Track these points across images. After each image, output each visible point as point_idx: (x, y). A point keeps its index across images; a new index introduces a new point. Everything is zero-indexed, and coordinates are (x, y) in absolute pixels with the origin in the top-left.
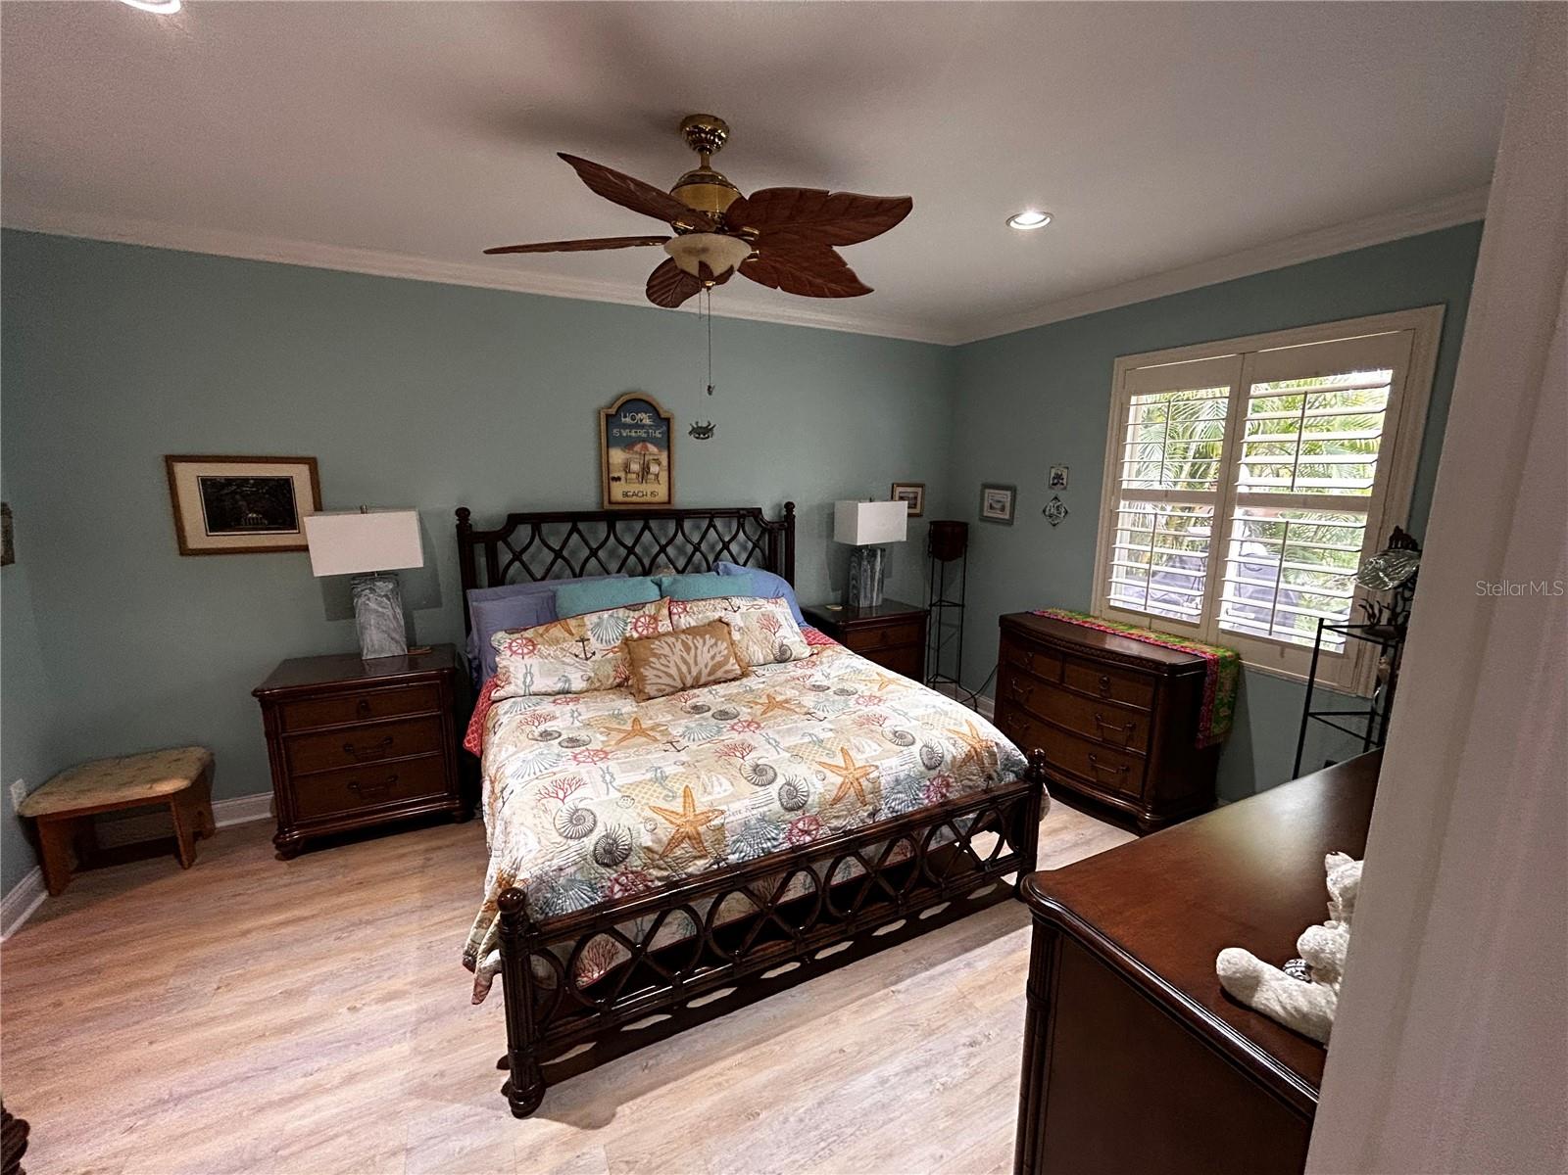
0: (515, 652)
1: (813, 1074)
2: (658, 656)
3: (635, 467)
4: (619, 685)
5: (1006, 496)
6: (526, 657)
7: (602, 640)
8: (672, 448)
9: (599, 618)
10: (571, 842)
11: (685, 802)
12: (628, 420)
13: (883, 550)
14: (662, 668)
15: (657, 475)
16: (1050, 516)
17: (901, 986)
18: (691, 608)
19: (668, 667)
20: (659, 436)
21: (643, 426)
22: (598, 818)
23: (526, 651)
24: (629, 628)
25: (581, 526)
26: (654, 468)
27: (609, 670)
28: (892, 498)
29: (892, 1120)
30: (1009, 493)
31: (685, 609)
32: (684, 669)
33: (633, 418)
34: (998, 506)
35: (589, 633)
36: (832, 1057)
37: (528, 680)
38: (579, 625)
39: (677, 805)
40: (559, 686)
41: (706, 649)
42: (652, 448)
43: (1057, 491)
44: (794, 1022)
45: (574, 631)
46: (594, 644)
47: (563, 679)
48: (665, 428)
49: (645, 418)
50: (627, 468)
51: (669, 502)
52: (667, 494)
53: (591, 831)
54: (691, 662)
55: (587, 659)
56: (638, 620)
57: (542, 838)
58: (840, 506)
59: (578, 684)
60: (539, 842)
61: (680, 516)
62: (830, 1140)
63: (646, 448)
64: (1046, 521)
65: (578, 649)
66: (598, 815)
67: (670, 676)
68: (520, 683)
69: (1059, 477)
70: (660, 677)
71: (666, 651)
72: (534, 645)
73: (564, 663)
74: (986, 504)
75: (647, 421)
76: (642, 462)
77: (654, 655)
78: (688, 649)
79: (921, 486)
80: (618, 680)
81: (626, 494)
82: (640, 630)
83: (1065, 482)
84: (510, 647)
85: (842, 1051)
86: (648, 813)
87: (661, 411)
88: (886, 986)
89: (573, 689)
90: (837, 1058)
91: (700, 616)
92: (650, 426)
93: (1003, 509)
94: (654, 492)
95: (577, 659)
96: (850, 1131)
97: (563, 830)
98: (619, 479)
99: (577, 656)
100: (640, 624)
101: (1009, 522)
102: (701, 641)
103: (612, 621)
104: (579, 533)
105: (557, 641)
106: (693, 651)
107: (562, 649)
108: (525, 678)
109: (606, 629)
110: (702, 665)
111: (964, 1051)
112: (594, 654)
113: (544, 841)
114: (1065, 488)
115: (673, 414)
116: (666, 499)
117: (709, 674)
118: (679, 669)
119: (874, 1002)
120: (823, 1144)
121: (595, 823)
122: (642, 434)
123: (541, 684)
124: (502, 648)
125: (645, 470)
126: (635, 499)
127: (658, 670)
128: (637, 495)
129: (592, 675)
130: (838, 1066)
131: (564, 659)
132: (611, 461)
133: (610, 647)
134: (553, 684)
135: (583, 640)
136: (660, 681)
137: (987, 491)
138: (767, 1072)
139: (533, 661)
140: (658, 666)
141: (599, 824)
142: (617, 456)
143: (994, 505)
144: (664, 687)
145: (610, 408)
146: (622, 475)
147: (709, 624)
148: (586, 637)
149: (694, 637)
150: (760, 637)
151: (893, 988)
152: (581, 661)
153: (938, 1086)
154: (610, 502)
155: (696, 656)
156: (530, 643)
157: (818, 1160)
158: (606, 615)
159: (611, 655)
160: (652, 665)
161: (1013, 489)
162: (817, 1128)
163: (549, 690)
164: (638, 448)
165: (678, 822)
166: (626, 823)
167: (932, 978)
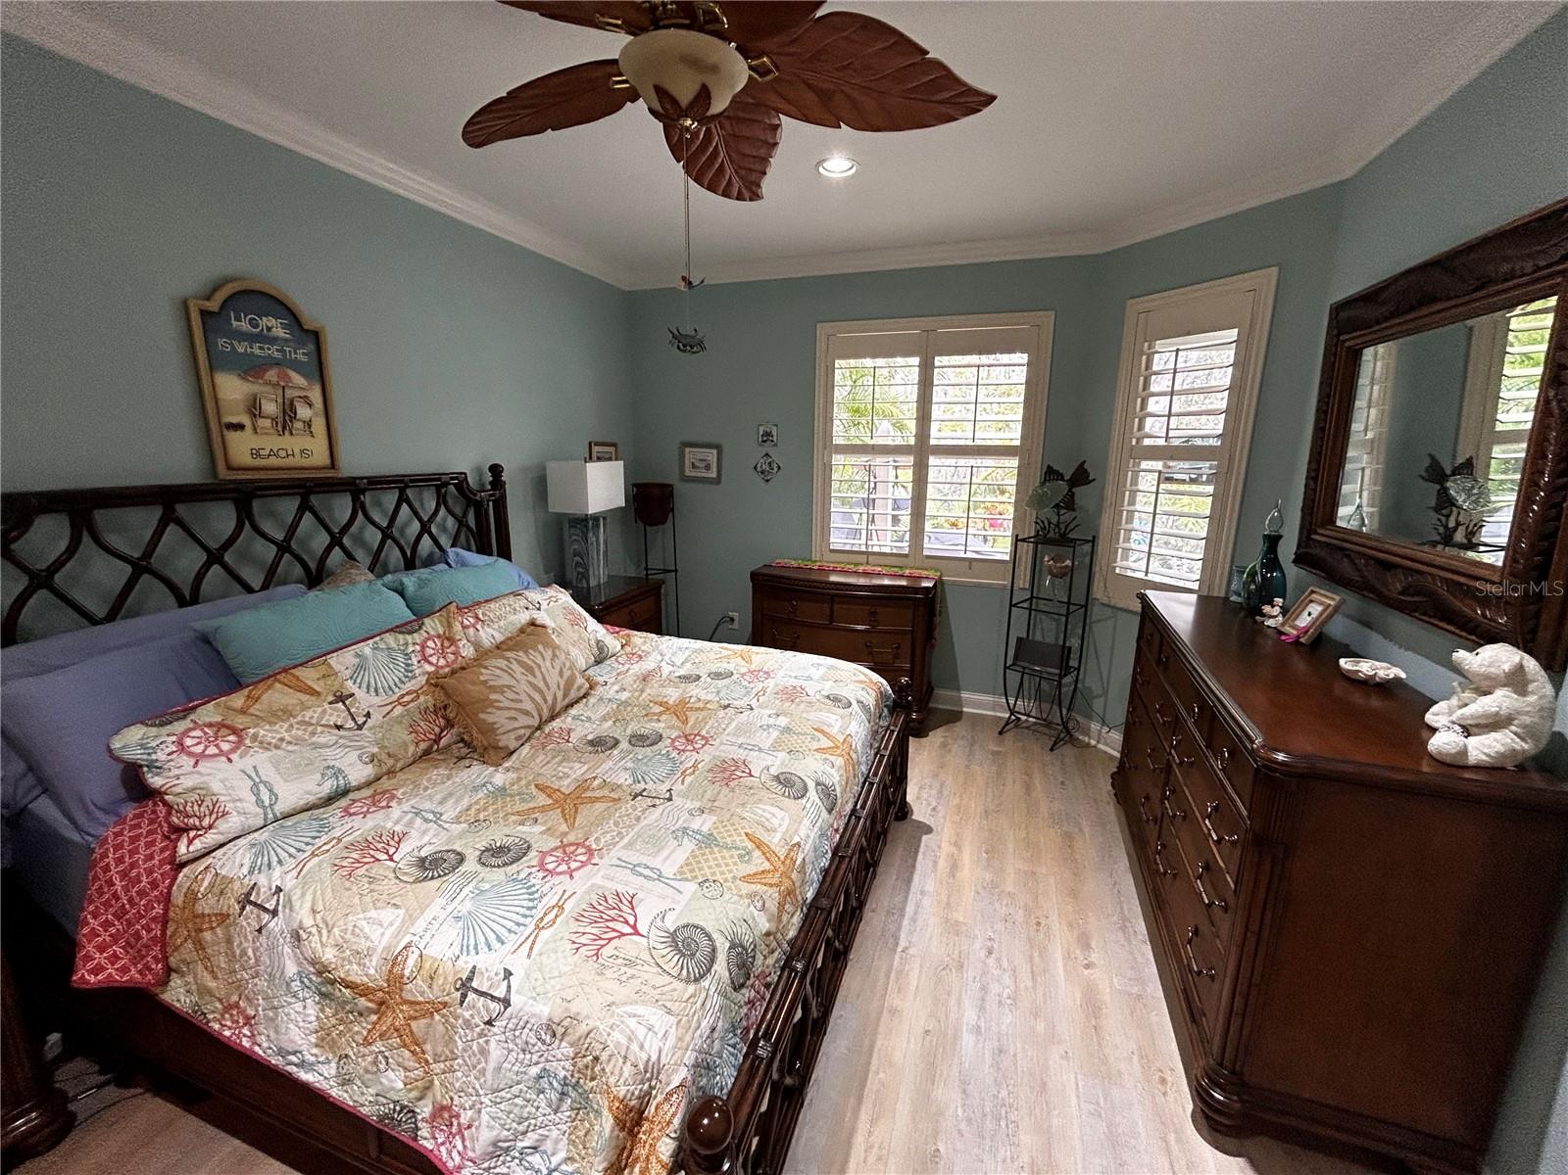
0: (203, 755)
1: (930, 1072)
2: (500, 690)
3: (270, 408)
4: (427, 752)
5: (712, 455)
6: (234, 757)
7: (376, 691)
8: (327, 379)
9: (357, 655)
10: (705, 983)
11: (764, 854)
12: (244, 325)
13: (604, 519)
14: (513, 705)
15: (308, 424)
16: (762, 472)
17: (902, 944)
18: (484, 614)
19: (521, 701)
20: (304, 359)
21: (274, 340)
22: (709, 929)
23: (225, 747)
24: (414, 660)
25: (181, 509)
26: (303, 412)
27: (403, 735)
28: (591, 458)
29: (1015, 1055)
30: (715, 452)
31: (477, 617)
32: (537, 697)
33: (254, 324)
34: (702, 465)
35: (350, 683)
36: (927, 1044)
37: (266, 798)
38: (324, 676)
39: (759, 863)
40: (328, 787)
41: (548, 664)
42: (298, 379)
43: (767, 448)
44: (867, 1042)
45: (318, 689)
46: (364, 700)
47: (329, 772)
48: (312, 347)
49: (277, 328)
50: (254, 408)
51: (333, 465)
52: (327, 453)
53: (714, 950)
54: (541, 684)
55: (360, 727)
56: (423, 647)
57: (669, 1005)
58: (553, 469)
59: (358, 772)
60: (669, 1012)
61: (356, 488)
62: (1003, 1115)
63: (288, 379)
64: (758, 479)
65: (337, 714)
66: (702, 924)
67: (527, 713)
68: (250, 804)
69: (768, 434)
70: (515, 719)
71: (506, 680)
72: (234, 731)
73: (316, 746)
74: (688, 464)
75: (279, 332)
76: (280, 400)
77: (493, 689)
78: (530, 670)
79: (614, 445)
80: (423, 746)
81: (256, 453)
82: (433, 660)
83: (775, 439)
84: (182, 748)
85: (927, 1032)
86: (746, 888)
87: (303, 321)
88: (894, 951)
89: (354, 784)
90: (931, 1041)
91: (502, 623)
92: (286, 340)
93: (708, 468)
94: (306, 450)
95: (342, 733)
96: (1004, 1093)
97: (684, 972)
98: (240, 427)
99: (339, 727)
100: (429, 651)
101: (718, 481)
102: (536, 654)
103: (382, 656)
104: (180, 523)
105: (286, 713)
106: (536, 670)
107: (303, 723)
108: (257, 795)
109: (377, 669)
110: (554, 687)
111: (991, 961)
112: (368, 715)
113: (675, 1007)
114: (776, 445)
115: (323, 327)
116: (327, 461)
117: (565, 696)
118: (533, 700)
119: (900, 972)
120: (1003, 1124)
121: (710, 938)
122: (273, 352)
123: (291, 794)
124: (161, 756)
125: (288, 413)
126: (273, 461)
127: (510, 709)
128: (277, 456)
129: (376, 750)
130: (938, 1047)
131: (314, 739)
132: (221, 395)
133: (395, 698)
134: (316, 787)
135: (341, 698)
136: (516, 725)
137: (687, 450)
138: (899, 1107)
139: (259, 760)
140: (506, 704)
141: (715, 936)
142: (232, 389)
143: (697, 464)
144: (523, 731)
145: (208, 298)
146: (246, 420)
147: (522, 631)
148: (346, 693)
149: (526, 652)
150: (575, 636)
151: (899, 949)
152: (350, 734)
153: (1009, 1001)
154: (229, 467)
155: (544, 679)
156: (224, 732)
157: (1015, 1140)
158: (366, 649)
159: (399, 710)
160: (497, 704)
161: (718, 447)
162: (985, 1115)
163: (312, 799)
164: (272, 375)
165: (775, 881)
166: (739, 915)
167: (914, 920)
